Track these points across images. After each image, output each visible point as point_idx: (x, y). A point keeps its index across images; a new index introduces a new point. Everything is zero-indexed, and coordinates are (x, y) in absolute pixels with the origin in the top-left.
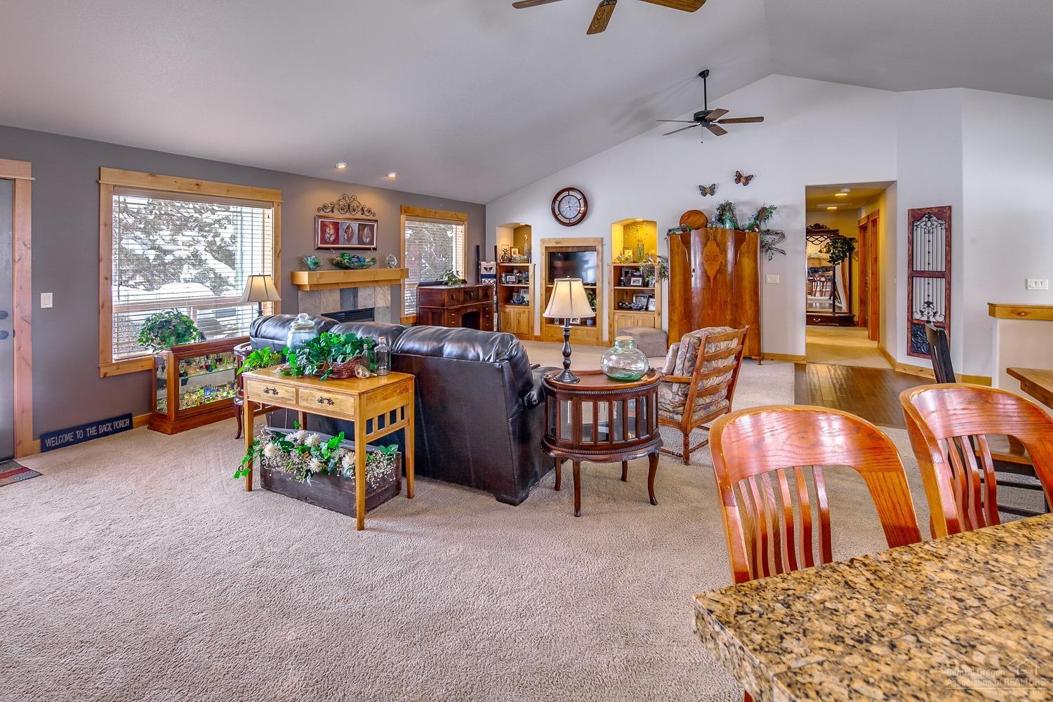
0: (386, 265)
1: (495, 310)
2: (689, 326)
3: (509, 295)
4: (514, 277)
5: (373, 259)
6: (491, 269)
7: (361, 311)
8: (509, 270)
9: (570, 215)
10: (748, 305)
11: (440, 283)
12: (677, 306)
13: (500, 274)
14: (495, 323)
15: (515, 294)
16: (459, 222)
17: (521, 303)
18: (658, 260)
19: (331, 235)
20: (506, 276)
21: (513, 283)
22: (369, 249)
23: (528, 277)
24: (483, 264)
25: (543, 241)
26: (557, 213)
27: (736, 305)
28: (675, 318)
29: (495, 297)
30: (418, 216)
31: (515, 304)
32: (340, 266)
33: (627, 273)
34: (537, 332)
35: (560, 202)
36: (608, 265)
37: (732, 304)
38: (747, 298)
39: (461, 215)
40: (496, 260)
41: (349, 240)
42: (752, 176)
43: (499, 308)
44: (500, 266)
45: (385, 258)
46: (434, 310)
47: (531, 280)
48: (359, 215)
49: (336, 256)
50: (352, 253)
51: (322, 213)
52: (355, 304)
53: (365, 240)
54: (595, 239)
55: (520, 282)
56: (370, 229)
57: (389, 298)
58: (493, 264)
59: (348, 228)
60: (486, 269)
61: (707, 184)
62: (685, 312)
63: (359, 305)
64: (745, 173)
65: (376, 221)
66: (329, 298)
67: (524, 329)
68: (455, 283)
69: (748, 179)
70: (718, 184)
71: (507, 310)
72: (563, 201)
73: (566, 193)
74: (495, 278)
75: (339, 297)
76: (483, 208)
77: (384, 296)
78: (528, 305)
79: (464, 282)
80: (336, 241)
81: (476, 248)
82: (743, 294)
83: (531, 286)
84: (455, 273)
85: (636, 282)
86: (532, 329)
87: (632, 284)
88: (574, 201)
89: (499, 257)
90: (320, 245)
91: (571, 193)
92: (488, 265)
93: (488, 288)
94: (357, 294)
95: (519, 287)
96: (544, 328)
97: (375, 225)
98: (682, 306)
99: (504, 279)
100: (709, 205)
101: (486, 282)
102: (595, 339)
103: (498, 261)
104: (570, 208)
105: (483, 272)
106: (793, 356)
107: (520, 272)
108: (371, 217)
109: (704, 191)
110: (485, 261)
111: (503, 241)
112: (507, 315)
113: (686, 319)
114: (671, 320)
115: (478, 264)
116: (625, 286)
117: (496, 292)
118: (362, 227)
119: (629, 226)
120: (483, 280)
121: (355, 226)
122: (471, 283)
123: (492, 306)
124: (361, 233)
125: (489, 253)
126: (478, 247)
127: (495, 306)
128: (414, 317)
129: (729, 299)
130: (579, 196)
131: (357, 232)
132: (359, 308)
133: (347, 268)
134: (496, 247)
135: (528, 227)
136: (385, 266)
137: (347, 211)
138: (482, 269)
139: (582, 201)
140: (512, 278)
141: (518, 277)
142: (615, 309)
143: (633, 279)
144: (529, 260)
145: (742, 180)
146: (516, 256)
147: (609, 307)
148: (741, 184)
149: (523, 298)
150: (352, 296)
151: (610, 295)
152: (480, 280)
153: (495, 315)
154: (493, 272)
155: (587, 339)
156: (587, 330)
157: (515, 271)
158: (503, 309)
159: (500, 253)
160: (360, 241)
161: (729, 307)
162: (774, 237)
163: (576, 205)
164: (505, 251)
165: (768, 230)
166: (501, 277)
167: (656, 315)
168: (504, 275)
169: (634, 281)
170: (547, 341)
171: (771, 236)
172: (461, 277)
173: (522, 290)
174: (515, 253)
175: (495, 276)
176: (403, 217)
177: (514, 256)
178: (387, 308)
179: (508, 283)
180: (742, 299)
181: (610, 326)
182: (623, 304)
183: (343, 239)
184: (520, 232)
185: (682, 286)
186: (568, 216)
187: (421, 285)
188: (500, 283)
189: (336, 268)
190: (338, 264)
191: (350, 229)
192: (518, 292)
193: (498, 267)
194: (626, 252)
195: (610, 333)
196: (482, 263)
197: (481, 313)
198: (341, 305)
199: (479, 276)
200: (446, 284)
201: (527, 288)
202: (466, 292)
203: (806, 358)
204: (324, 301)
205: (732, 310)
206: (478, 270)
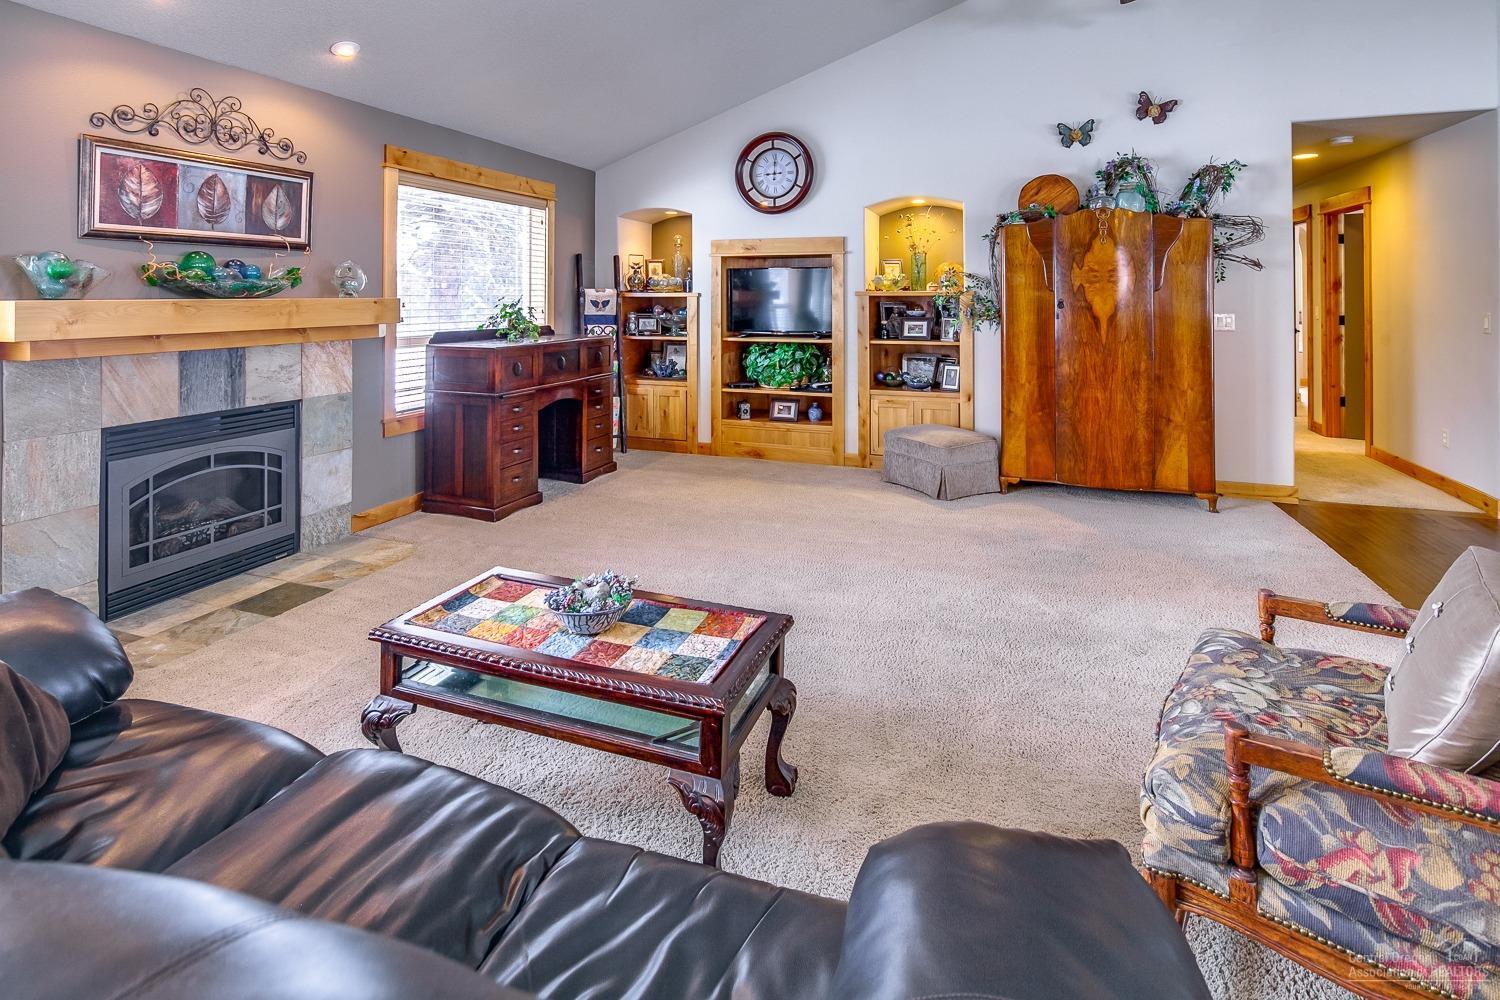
0: (333, 288)
1: (615, 389)
2: (1050, 426)
3: (644, 359)
4: (653, 322)
5: (290, 272)
6: (606, 303)
7: (258, 411)
8: (645, 307)
9: (775, 189)
10: (1187, 378)
11: (490, 335)
12: (1023, 381)
13: (626, 316)
14: (616, 419)
15: (655, 356)
16: (535, 200)
17: (670, 375)
18: (967, 282)
19: (145, 199)
20: (637, 319)
21: (653, 333)
22: (281, 246)
23: (684, 321)
24: (591, 294)
25: (717, 245)
26: (748, 185)
27: (1158, 378)
28: (1019, 408)
29: (616, 363)
30: (432, 176)
31: (655, 376)
32: (167, 285)
33: (889, 311)
34: (704, 436)
35: (754, 162)
36: (858, 294)
37: (1149, 378)
38: (1185, 361)
39: (542, 187)
40: (617, 285)
41: (213, 218)
42: (1176, 103)
43: (623, 385)
44: (624, 298)
45: (333, 270)
46: (472, 402)
47: (691, 327)
48: (251, 154)
49: (161, 259)
50: (221, 255)
51: (108, 131)
52: (235, 392)
53: (269, 220)
54: (831, 241)
55: (666, 330)
56: (288, 195)
57: (349, 372)
58: (610, 292)
59: (210, 183)
60: (595, 304)
61: (1075, 120)
62: (1040, 395)
63: (248, 395)
64: (1159, 96)
65: (310, 175)
66: (137, 381)
67: (676, 430)
68: (523, 334)
69: (1166, 108)
70: (1100, 122)
71: (640, 390)
72: (761, 161)
73: (767, 145)
74: (616, 323)
75: (176, 376)
76: (590, 176)
77: (333, 368)
78: (685, 379)
79: (547, 331)
80: (166, 215)
81: (573, 261)
82: (1176, 355)
83: (691, 339)
84: (525, 313)
85: (916, 329)
86: (694, 429)
87: (906, 334)
88: (784, 160)
89: (623, 280)
90: (98, 225)
91: (778, 143)
92: (601, 295)
93: (598, 344)
94: (241, 365)
95: (662, 342)
96: (719, 428)
97: (305, 185)
98: (1034, 382)
99: (633, 326)
100: (1081, 164)
101: (597, 331)
102: (829, 452)
103: (622, 288)
104: (776, 175)
105: (590, 310)
106: (1268, 487)
107: (666, 310)
108: (292, 164)
109: (1069, 136)
110: (592, 286)
111: (632, 246)
112: (640, 402)
113: (1042, 410)
114: (1009, 412)
115: (579, 295)
116: (889, 338)
117: (617, 351)
118: (258, 187)
119: (893, 216)
120: (590, 327)
121: (236, 183)
122: (564, 334)
123: (609, 384)
124: (257, 200)
125: (603, 269)
126: (578, 258)
127: (615, 381)
128: (420, 417)
129: (1143, 365)
130: (795, 150)
131: (241, 196)
132: (249, 403)
133: (198, 293)
134: (616, 259)
135: (686, 218)
136: (332, 292)
137: (206, 138)
138: (588, 305)
139: (801, 162)
140: (649, 324)
141: (664, 320)
142: (871, 388)
143: (907, 324)
144: (686, 286)
145: (1155, 111)
146: (659, 277)
147: (860, 384)
148: (1149, 120)
149: (674, 364)
150: (224, 372)
151: (861, 358)
152: (583, 327)
153: (616, 401)
154: (611, 310)
155: (813, 450)
156: (811, 432)
157: (657, 309)
158: (632, 387)
159: (626, 271)
160: (254, 221)
161: (1143, 383)
162: (1230, 231)
163: (788, 169)
164: (636, 269)
165: (1217, 216)
166: (627, 320)
167: (962, 399)
168: (632, 316)
169: (910, 329)
170: (724, 454)
171: (1224, 230)
172: (540, 320)
173: (671, 348)
174: (655, 272)
175: (615, 320)
176: (391, 175)
177: (656, 278)
178: (342, 398)
179: (641, 333)
180: (1173, 366)
181: (863, 423)
182: (886, 376)
183: (189, 214)
184: (666, 228)
185: (1035, 338)
186: (771, 192)
187: (440, 338)
188: (625, 333)
189: (164, 293)
190: (166, 280)
191: (219, 189)
192: (661, 351)
193: (620, 300)
194: (888, 269)
195: (862, 438)
196: (586, 290)
197: (585, 402)
198: (184, 398)
199: (579, 319)
200: (504, 336)
201: (684, 343)
202: (552, 353)
203: (1297, 491)
204: (116, 389)
205: (1150, 390)
206: (578, 306)
